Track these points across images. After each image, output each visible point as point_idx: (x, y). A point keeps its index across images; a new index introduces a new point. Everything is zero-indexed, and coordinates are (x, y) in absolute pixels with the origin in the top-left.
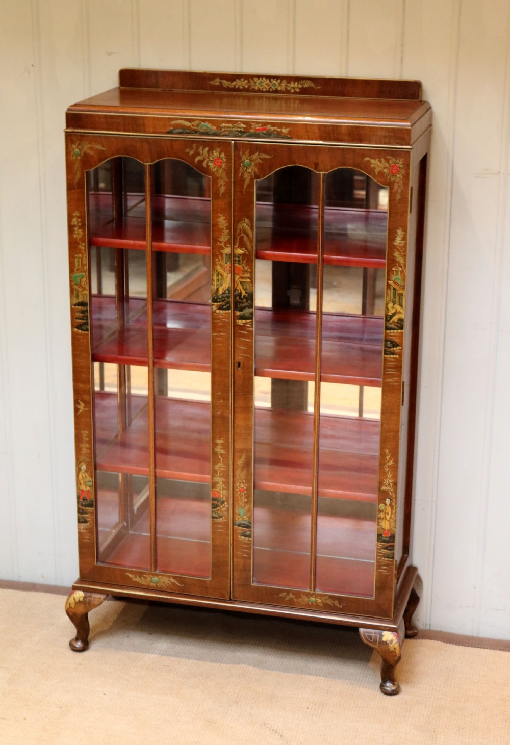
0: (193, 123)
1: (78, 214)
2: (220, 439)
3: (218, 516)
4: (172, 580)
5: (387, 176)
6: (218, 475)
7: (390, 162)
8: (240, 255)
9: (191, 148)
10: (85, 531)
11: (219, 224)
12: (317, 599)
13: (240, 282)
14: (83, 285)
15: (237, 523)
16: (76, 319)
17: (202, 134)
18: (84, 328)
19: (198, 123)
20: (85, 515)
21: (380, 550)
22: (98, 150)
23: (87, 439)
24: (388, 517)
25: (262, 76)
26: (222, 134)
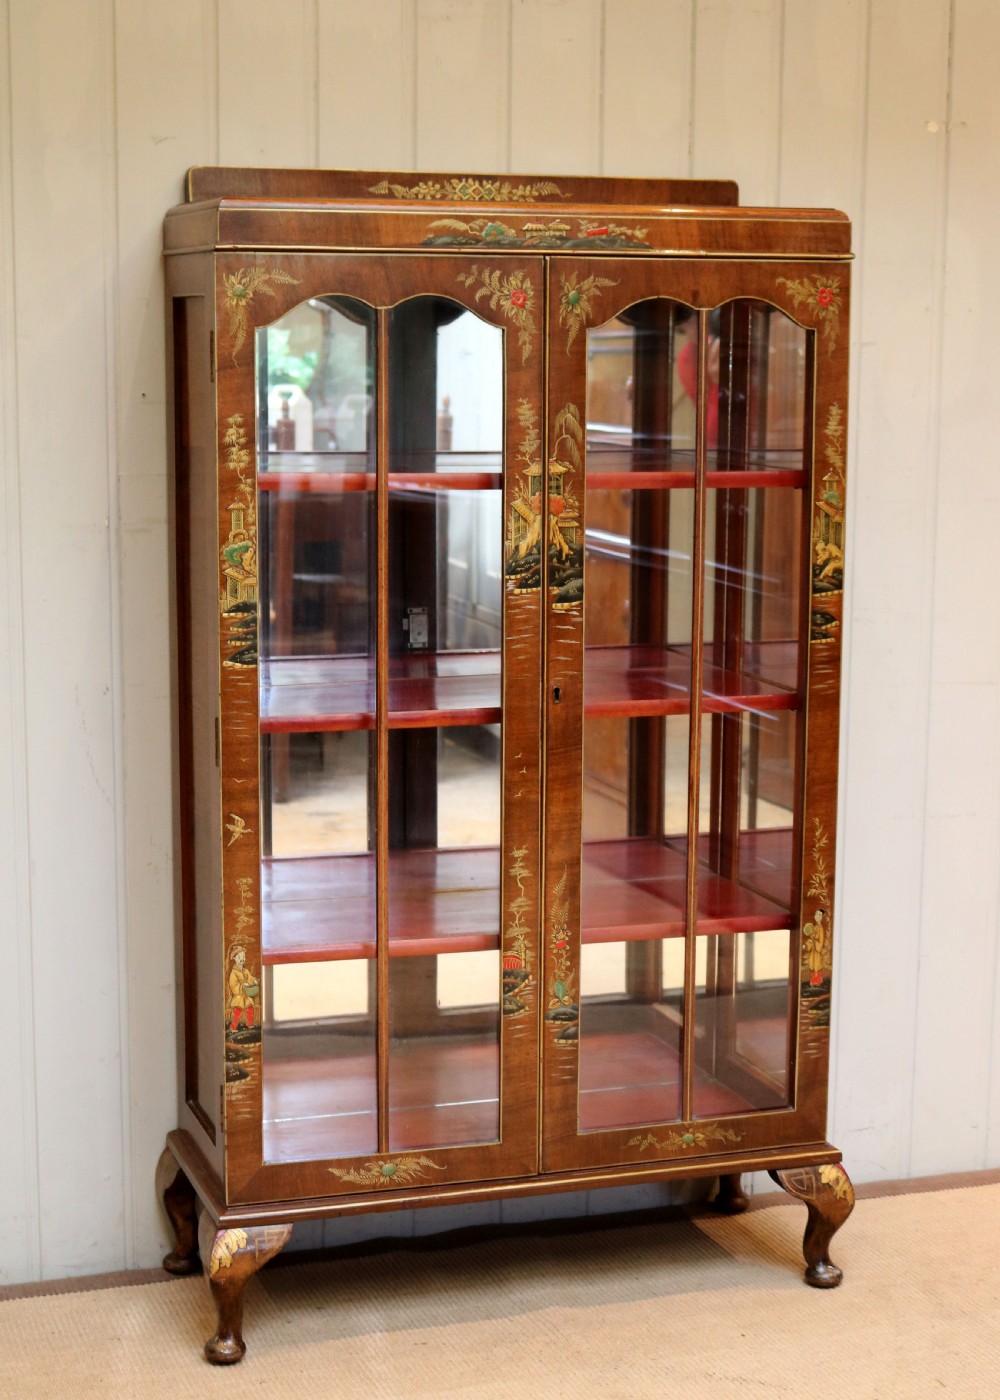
0: (471, 224)
1: (240, 420)
2: (519, 848)
3: (515, 1008)
4: (424, 1161)
5: (813, 310)
6: (517, 921)
7: (818, 284)
8: (560, 476)
9: (469, 273)
10: (240, 1097)
11: (521, 418)
12: (698, 1135)
13: (560, 528)
14: (247, 568)
15: (552, 1014)
16: (231, 640)
17: (488, 245)
18: (247, 657)
19: (481, 224)
20: (241, 1062)
21: (806, 1012)
22: (283, 285)
23: (250, 895)
24: (819, 946)
25: (467, 177)
26: (525, 244)
